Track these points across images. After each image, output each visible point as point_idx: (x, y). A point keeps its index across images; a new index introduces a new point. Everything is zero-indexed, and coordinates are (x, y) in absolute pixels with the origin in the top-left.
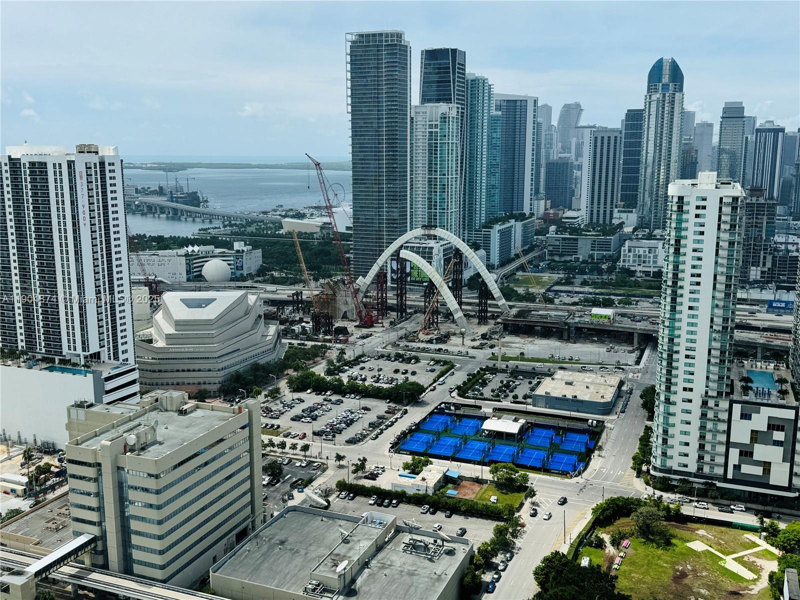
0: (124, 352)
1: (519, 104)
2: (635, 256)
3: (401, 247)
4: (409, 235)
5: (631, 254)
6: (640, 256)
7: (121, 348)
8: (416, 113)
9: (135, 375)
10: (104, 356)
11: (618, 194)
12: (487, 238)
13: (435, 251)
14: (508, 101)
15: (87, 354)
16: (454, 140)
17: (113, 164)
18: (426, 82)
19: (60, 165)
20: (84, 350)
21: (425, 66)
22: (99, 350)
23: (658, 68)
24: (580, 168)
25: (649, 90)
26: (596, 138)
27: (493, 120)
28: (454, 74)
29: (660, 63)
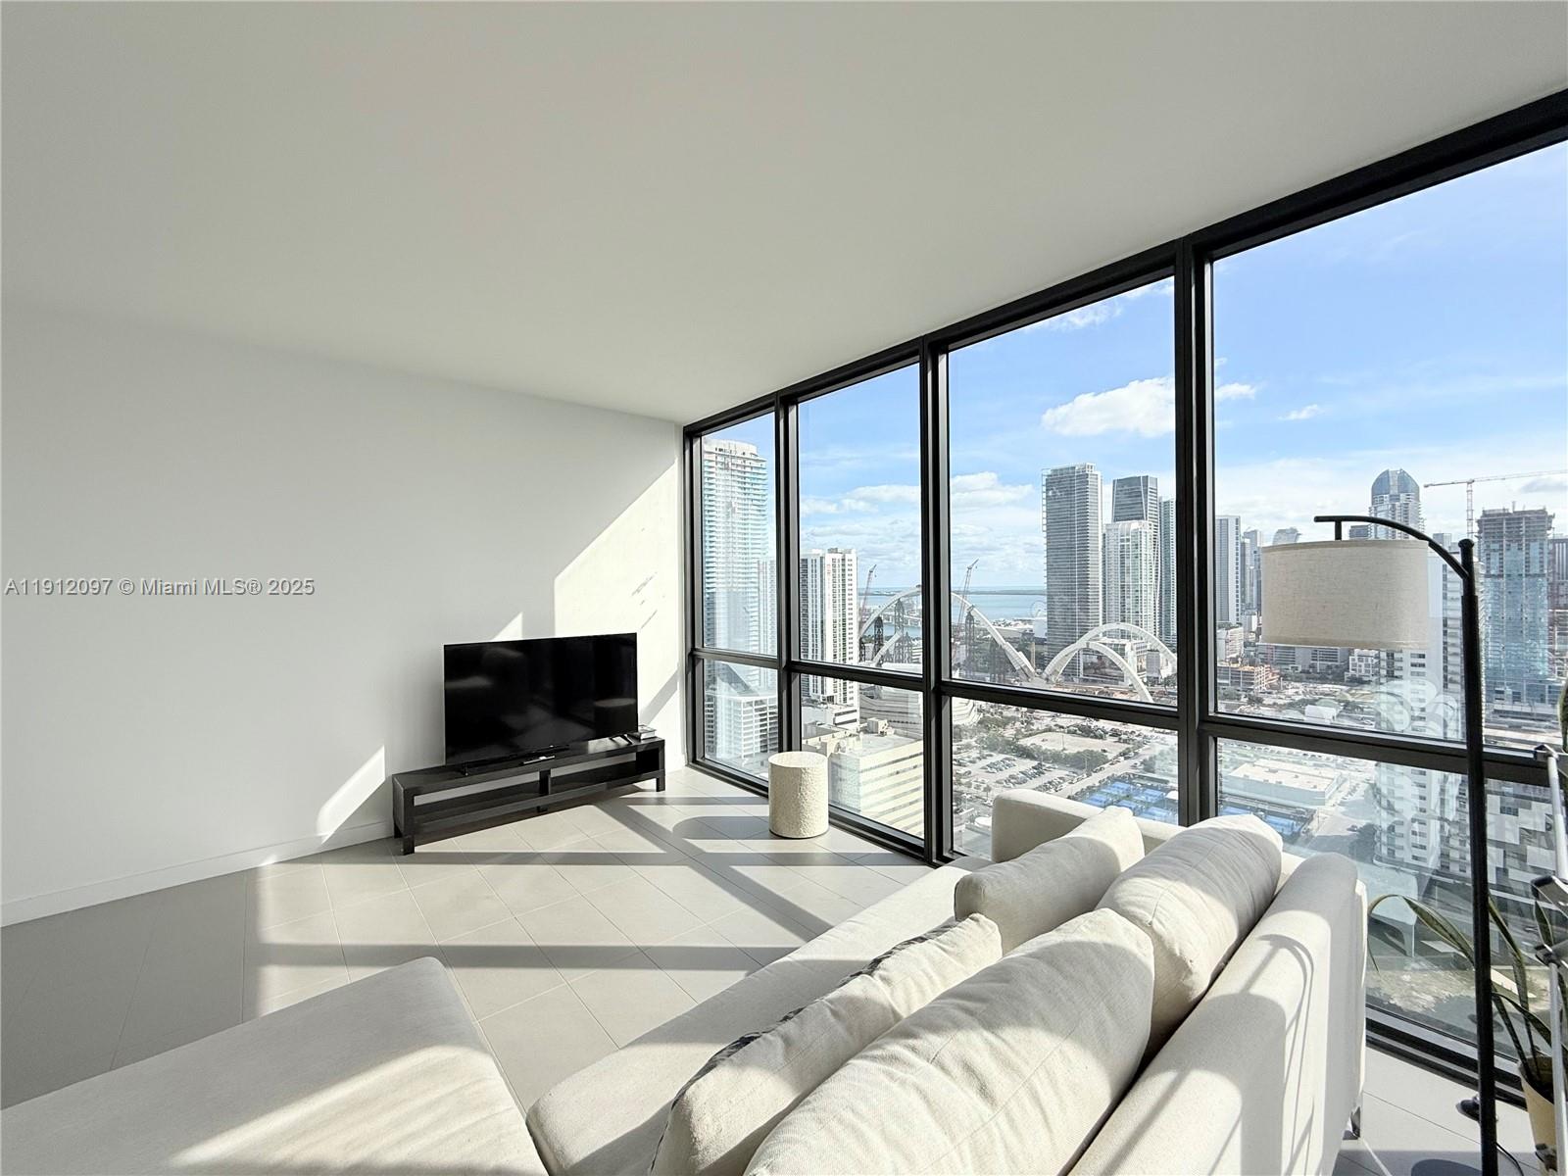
0: (852, 698)
7: (848, 696)
8: (1108, 530)
9: (856, 715)
10: (838, 698)
15: (825, 696)
17: (851, 561)
18: (1116, 505)
19: (816, 560)
20: (823, 693)
21: (1115, 492)
22: (832, 694)
23: (1383, 479)
28: (1146, 497)
29: (1385, 475)
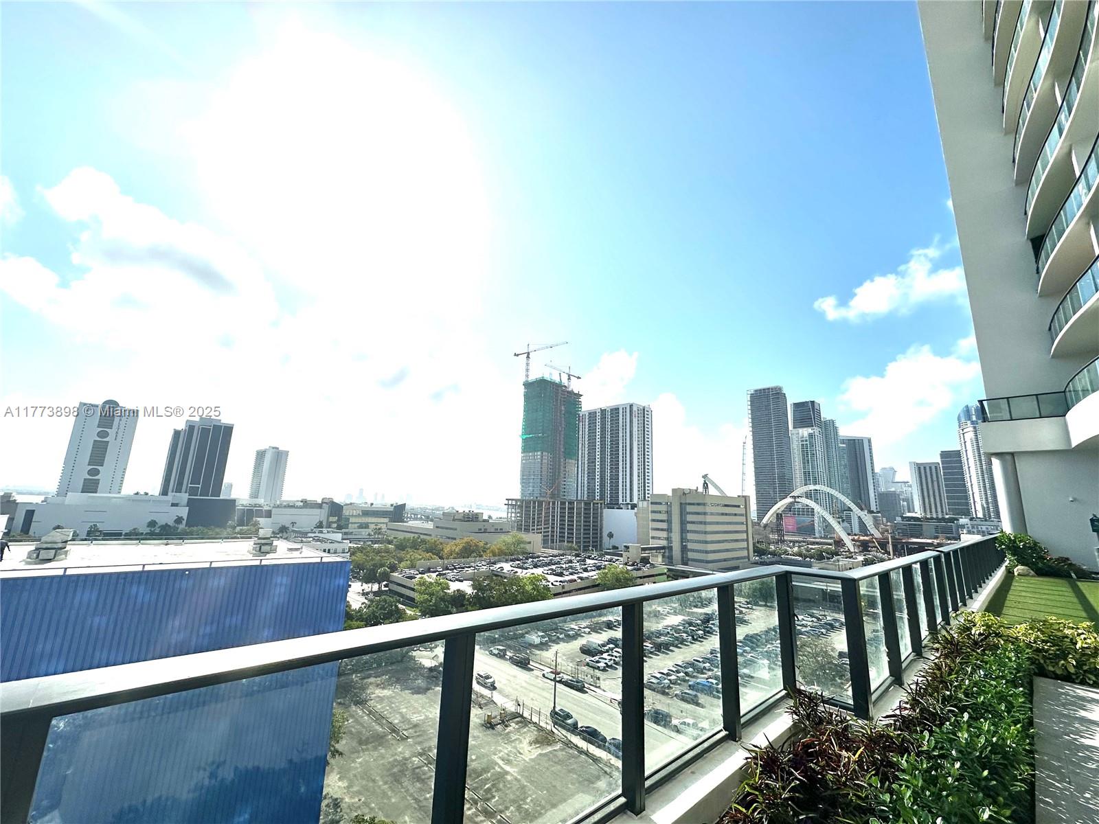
1: (857, 441)
8: (792, 434)
19: (626, 408)
21: (796, 411)
25: (960, 426)
26: (919, 468)
28: (814, 416)
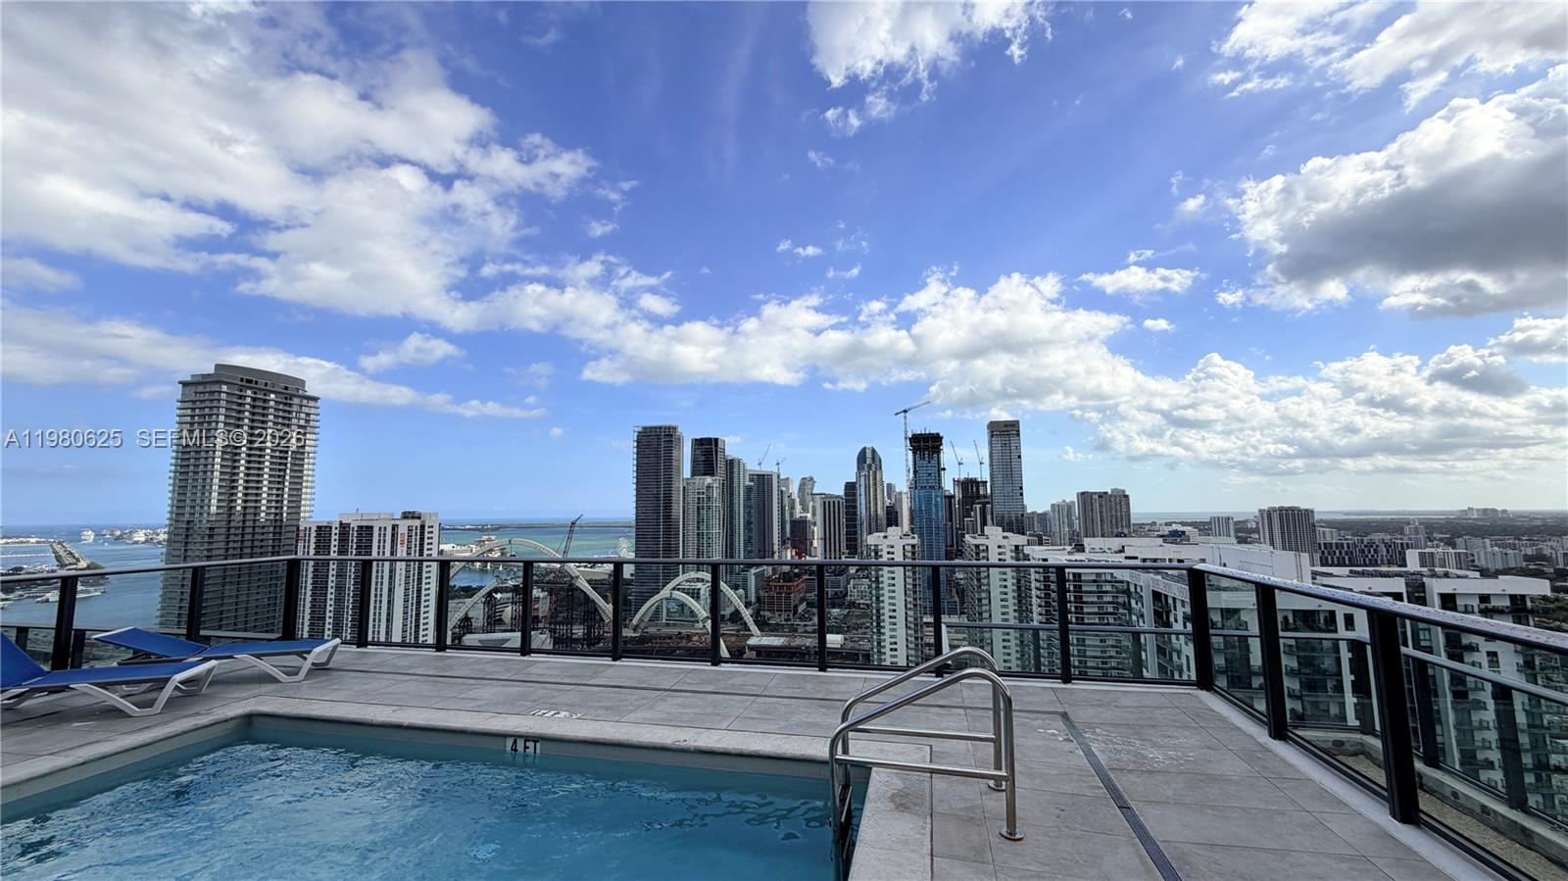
1: (766, 477)
2: (858, 592)
3: (674, 589)
4: (681, 578)
5: (855, 590)
6: (862, 592)
8: (688, 483)
11: (844, 545)
12: (745, 580)
13: (702, 592)
14: (758, 475)
16: (717, 503)
17: (432, 527)
18: (695, 461)
19: (385, 528)
21: (694, 450)
23: (863, 453)
24: (815, 524)
25: (858, 469)
26: (825, 503)
27: (749, 489)
28: (716, 456)
29: (864, 450)
